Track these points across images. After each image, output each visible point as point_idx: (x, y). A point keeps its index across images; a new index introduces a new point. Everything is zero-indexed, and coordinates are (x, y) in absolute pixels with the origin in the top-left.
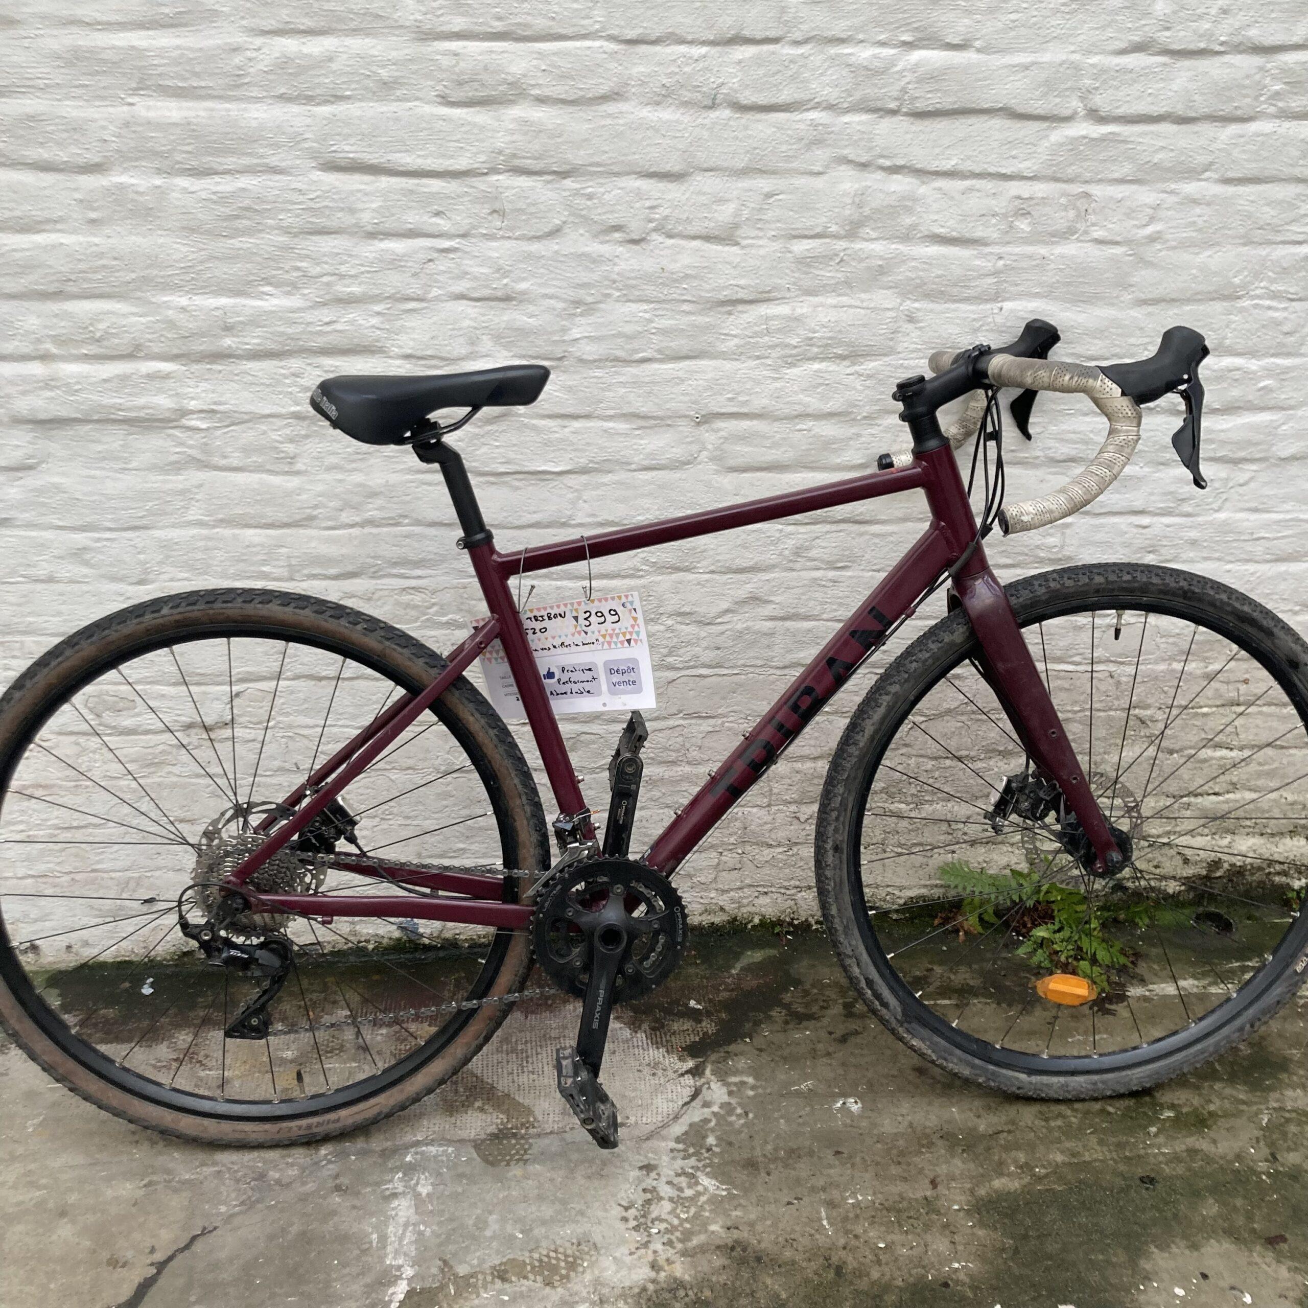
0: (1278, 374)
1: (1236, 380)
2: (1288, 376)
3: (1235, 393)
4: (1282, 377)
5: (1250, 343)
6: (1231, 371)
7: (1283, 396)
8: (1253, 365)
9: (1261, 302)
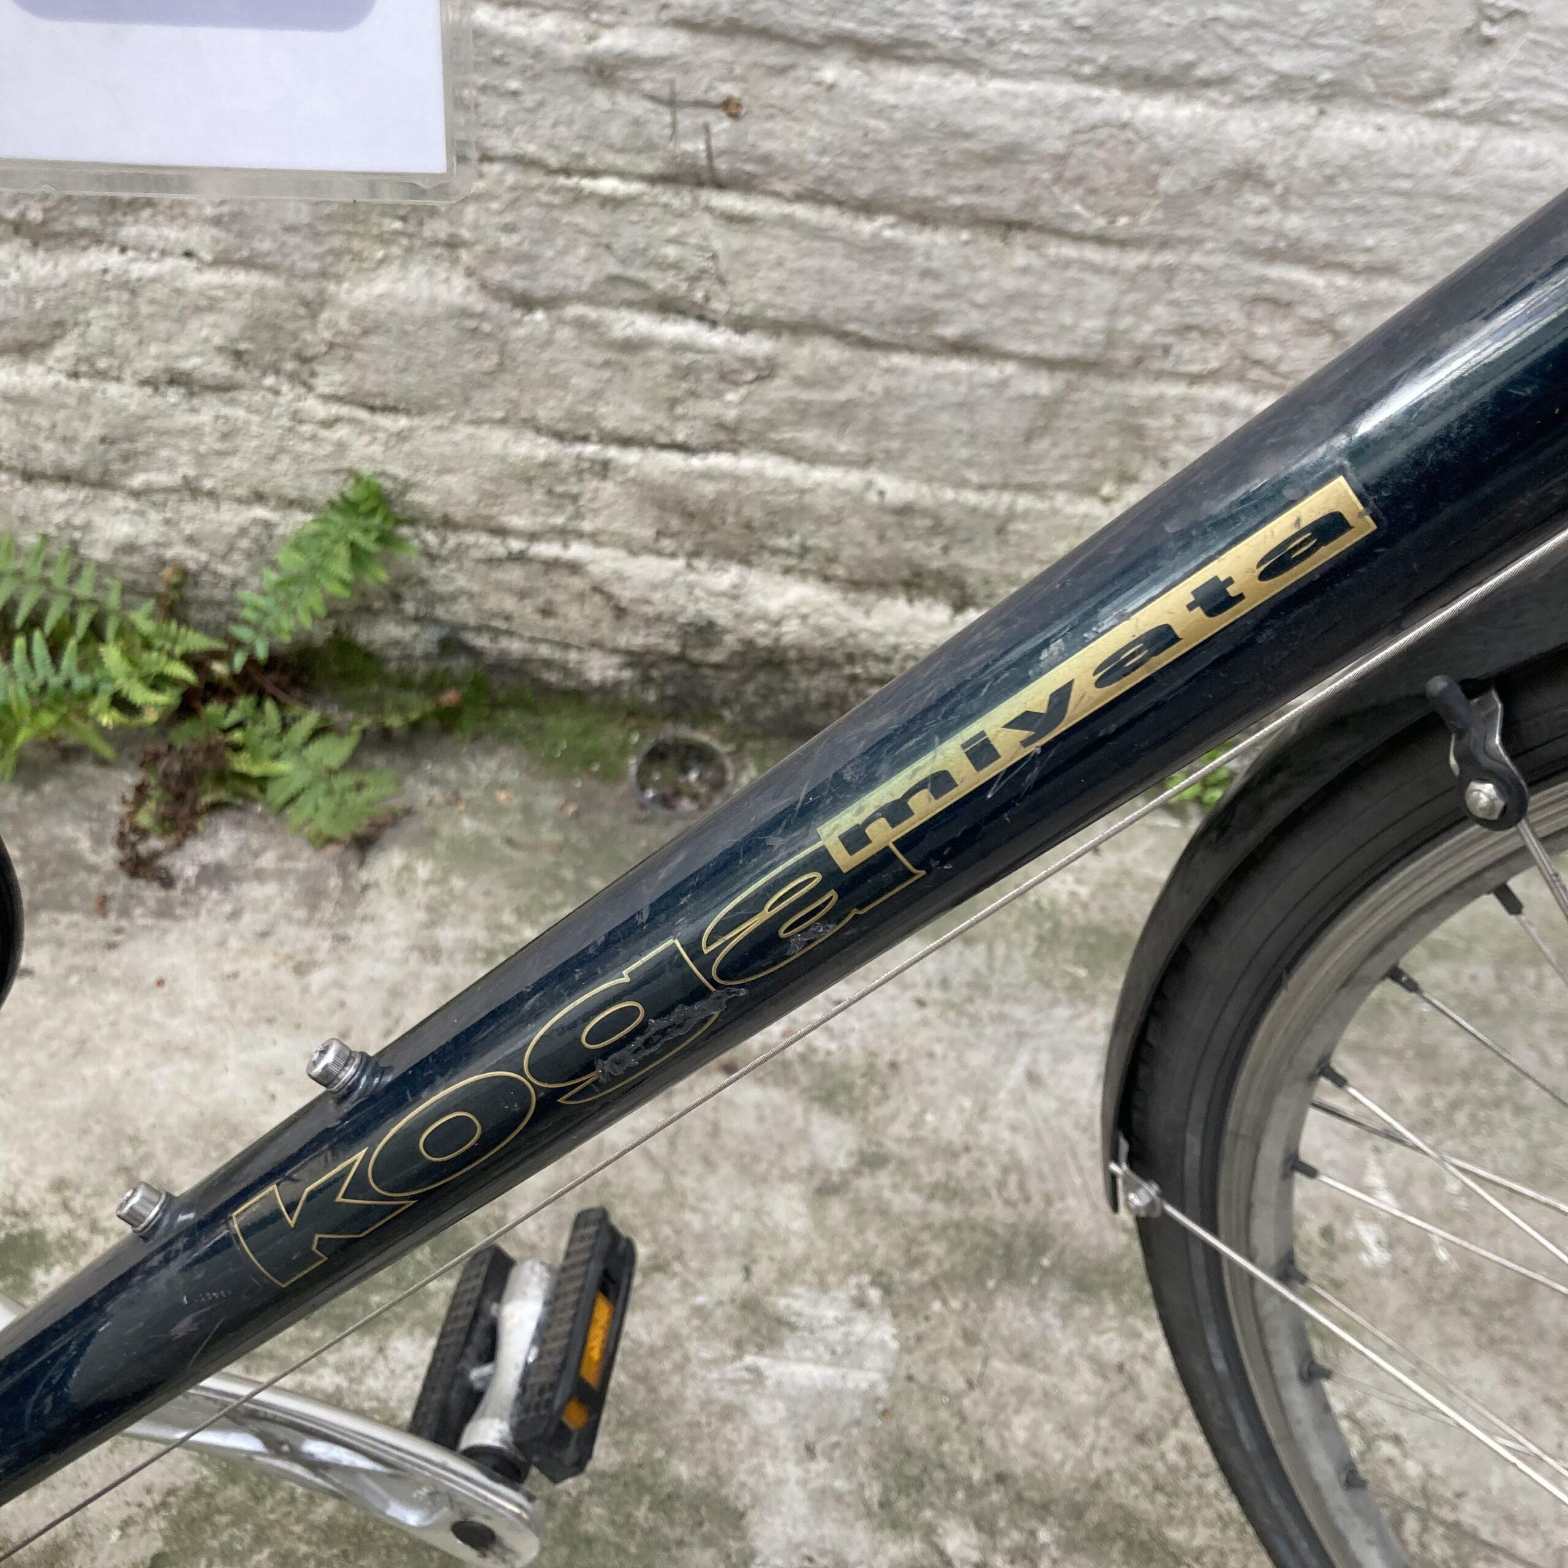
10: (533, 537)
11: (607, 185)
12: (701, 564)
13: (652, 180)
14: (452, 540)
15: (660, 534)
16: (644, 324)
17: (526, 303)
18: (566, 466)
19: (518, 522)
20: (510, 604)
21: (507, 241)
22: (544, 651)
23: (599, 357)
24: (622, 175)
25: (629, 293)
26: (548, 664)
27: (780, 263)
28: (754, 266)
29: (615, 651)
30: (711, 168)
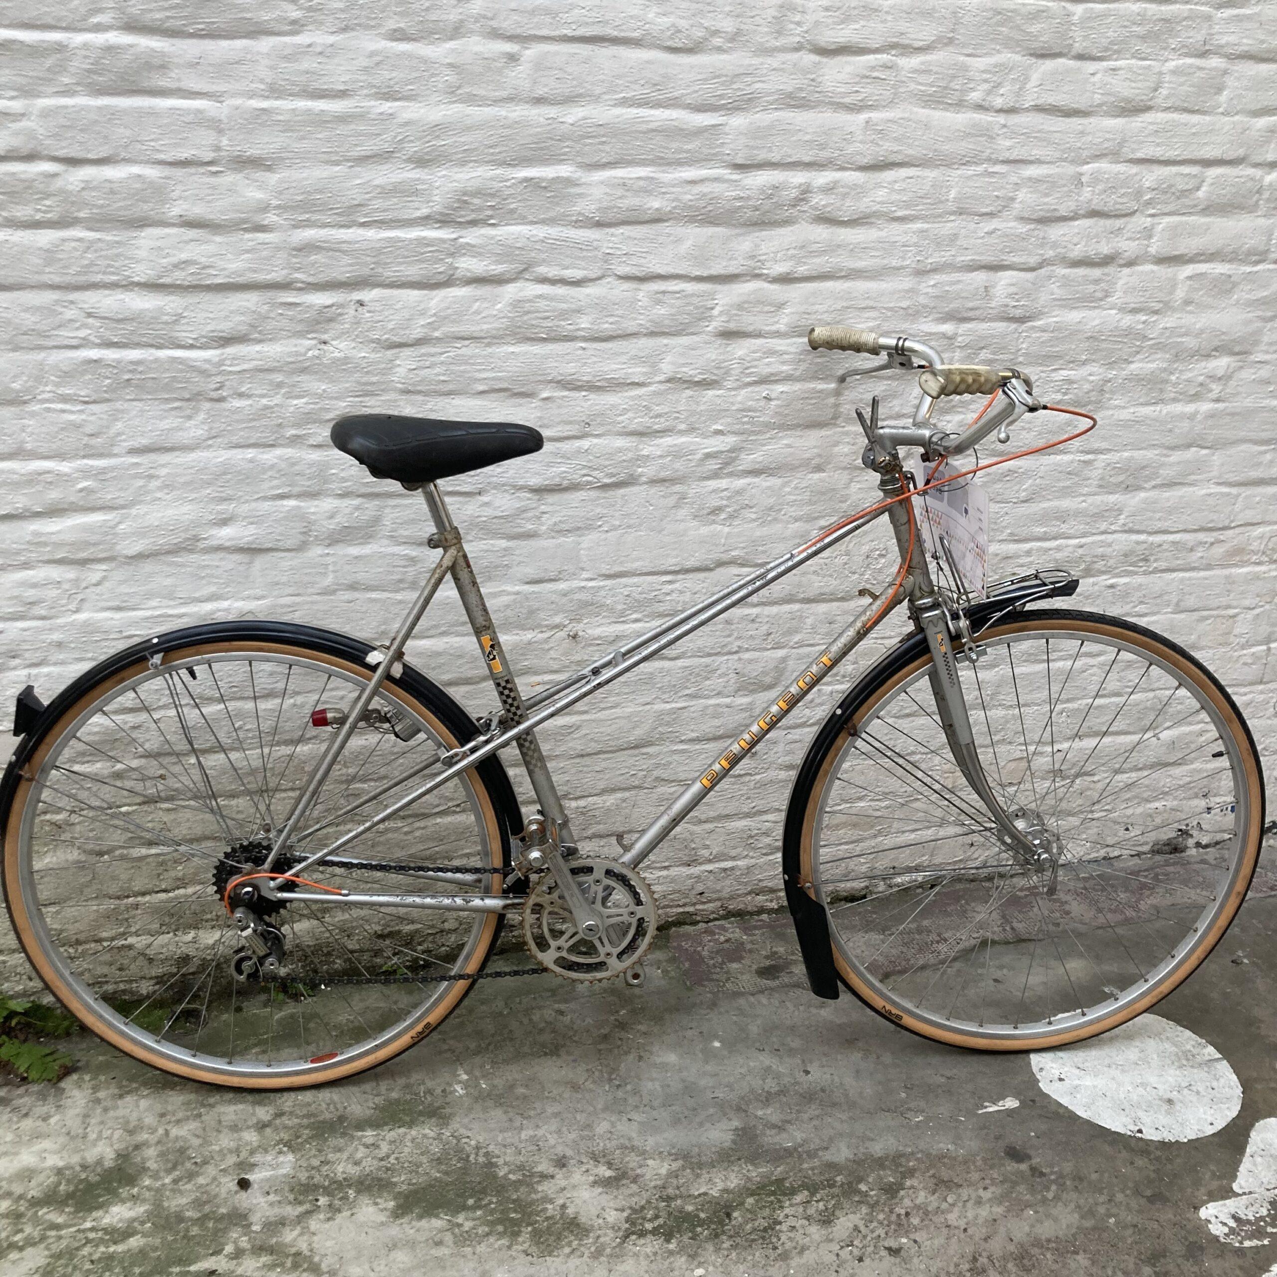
0: (95, 475)
1: (51, 483)
2: (108, 476)
3: (54, 495)
4: (100, 477)
5: (54, 446)
6: (40, 474)
7: (109, 497)
8: (65, 467)
9: (52, 406)
10: (113, 939)
11: (124, 809)
12: (179, 933)
13: (139, 804)
14: (80, 949)
15: (161, 925)
16: (144, 851)
17: (101, 854)
18: (123, 908)
19: (105, 935)
20: (105, 970)
21: (91, 835)
22: (122, 986)
23: (130, 865)
24: (129, 805)
25: (137, 842)
26: (124, 992)
27: (188, 820)
28: (180, 823)
29: (151, 978)
30: (159, 796)
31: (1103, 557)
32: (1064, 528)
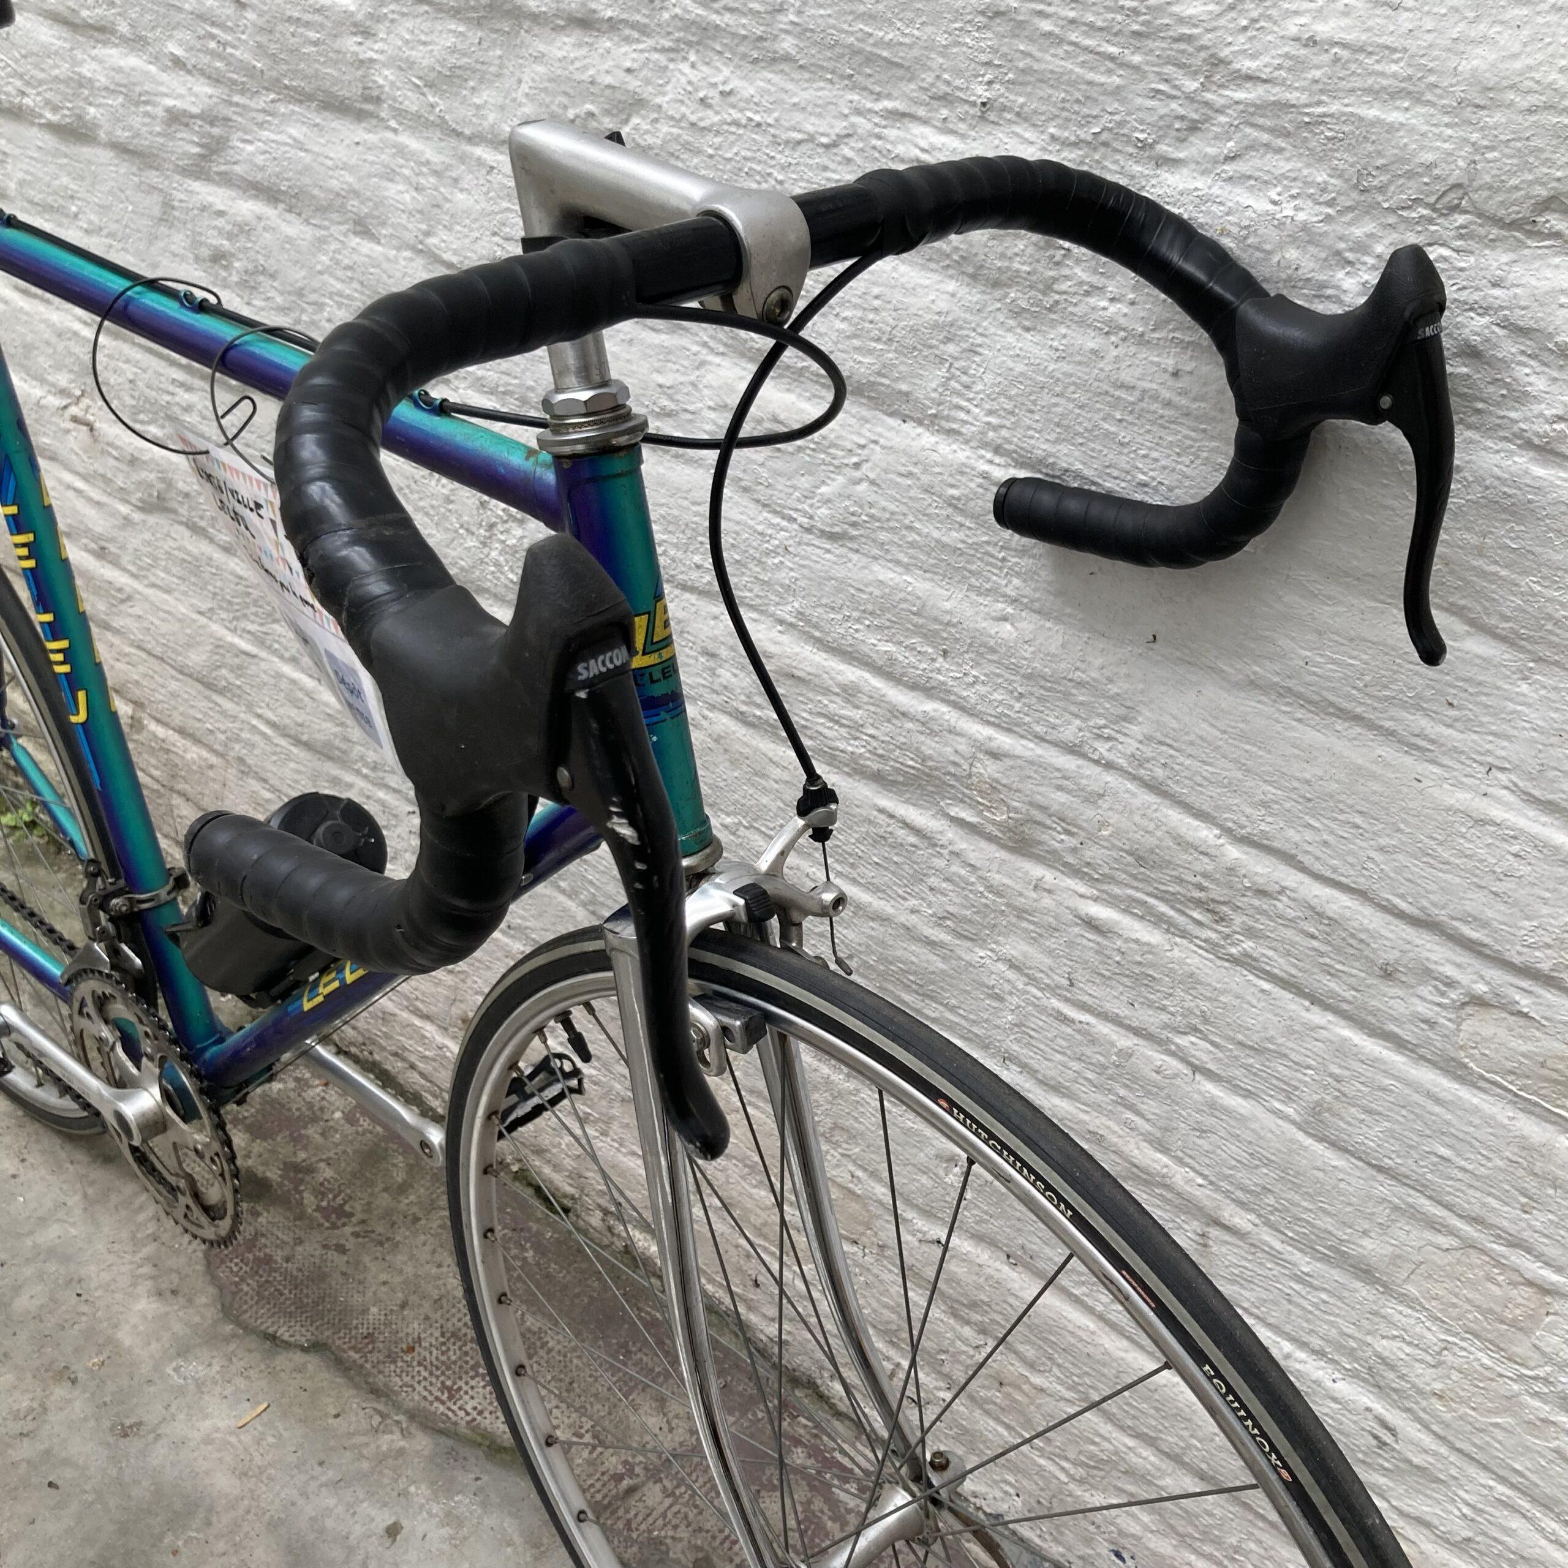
31: (1068, 824)
32: (946, 672)
